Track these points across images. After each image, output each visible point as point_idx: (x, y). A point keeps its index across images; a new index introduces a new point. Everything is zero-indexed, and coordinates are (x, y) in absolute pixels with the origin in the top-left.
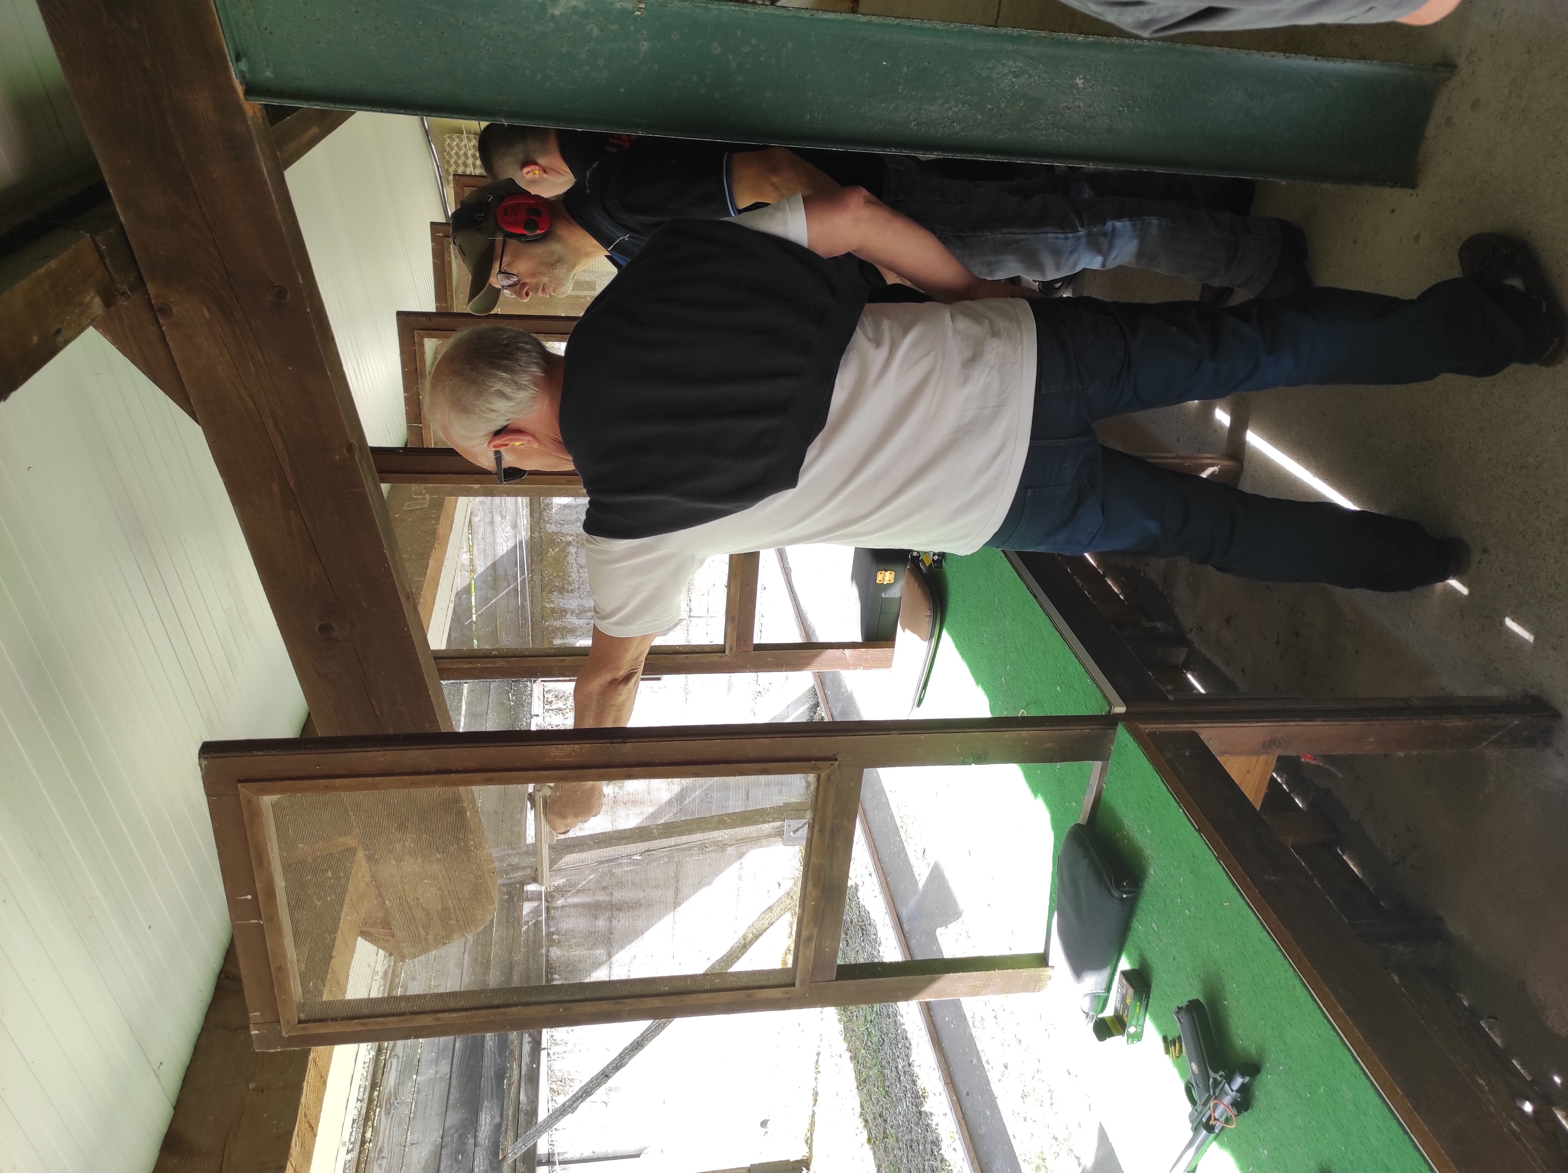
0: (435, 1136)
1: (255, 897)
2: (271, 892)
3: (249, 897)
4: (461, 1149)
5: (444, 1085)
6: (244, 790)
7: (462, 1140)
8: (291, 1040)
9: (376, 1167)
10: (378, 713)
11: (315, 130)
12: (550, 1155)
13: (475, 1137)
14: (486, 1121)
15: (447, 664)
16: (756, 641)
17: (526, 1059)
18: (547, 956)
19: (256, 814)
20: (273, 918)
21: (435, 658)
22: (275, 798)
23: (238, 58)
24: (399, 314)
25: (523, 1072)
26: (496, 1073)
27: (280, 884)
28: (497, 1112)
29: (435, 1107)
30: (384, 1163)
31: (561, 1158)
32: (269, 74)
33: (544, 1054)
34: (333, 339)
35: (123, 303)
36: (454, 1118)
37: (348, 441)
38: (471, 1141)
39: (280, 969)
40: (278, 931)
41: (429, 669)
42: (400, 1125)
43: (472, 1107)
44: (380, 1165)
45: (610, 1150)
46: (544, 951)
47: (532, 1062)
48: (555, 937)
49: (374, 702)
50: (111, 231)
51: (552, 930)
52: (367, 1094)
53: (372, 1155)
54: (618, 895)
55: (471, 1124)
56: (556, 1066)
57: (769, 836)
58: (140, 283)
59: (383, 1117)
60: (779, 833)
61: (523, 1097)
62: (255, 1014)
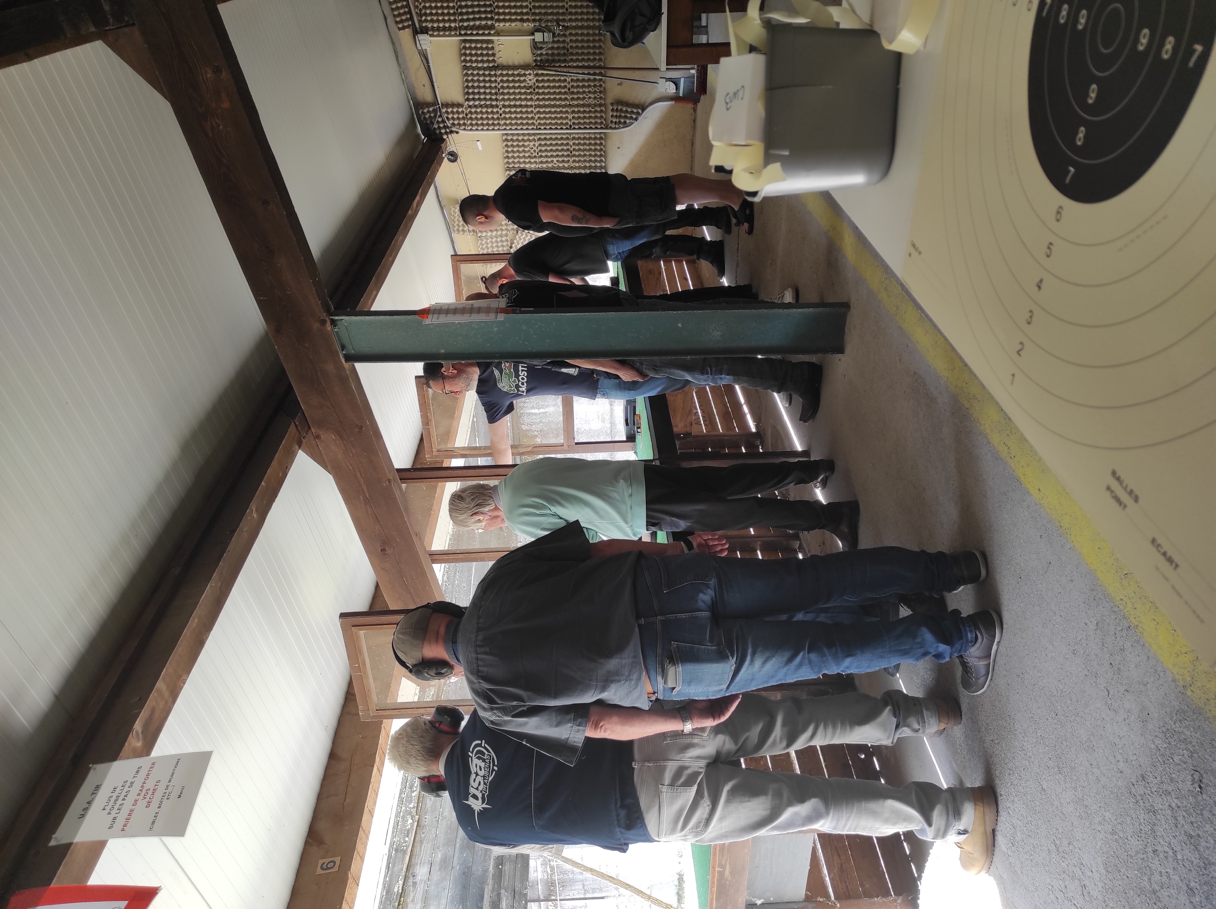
1: (359, 665)
2: (364, 664)
3: (357, 665)
6: (354, 629)
8: (374, 716)
10: (406, 583)
15: (435, 557)
19: (358, 637)
20: (365, 673)
21: (429, 555)
22: (365, 631)
27: (367, 660)
32: (353, 352)
35: (306, 438)
39: (369, 691)
40: (368, 677)
49: (404, 579)
50: (299, 414)
58: (309, 428)
62: (360, 707)
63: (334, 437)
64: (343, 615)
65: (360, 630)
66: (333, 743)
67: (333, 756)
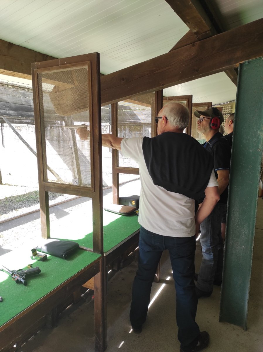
0: (9, 101)
1: (65, 64)
2: (66, 67)
3: (65, 63)
4: (6, 107)
5: (20, 103)
6: (89, 62)
7: (8, 107)
8: (33, 71)
9: (2, 88)
11: (232, 77)
12: (3, 126)
13: (9, 110)
14: (12, 112)
15: (115, 105)
16: (119, 174)
17: (25, 121)
18: (48, 126)
19: (84, 64)
20: (60, 68)
21: (116, 103)
22: (87, 69)
23: (248, 62)
24: (192, 95)
25: (22, 120)
26: (23, 115)
27: (68, 69)
28: (14, 115)
29: (15, 101)
30: (3, 90)
31: (3, 129)
32: (245, 69)
33: (26, 125)
34: (187, 82)
35: (195, 36)
36: (13, 105)
37: (164, 85)
38: (8, 109)
39: (49, 69)
40: (57, 69)
41: (114, 102)
42: (11, 93)
43: (15, 109)
44: (2, 89)
45: (4, 140)
46: (49, 125)
47: (24, 122)
48: (52, 128)
50: (211, 34)
51: (54, 127)
52: (18, 86)
53: (5, 87)
54: (62, 142)
55: (11, 109)
56: (23, 128)
57: (75, 176)
58: (199, 40)
59: (13, 89)
60: (75, 178)
61: (17, 120)
62: (39, 63)
63: (192, 54)
64: (98, 55)
65: (89, 66)
66: (18, 46)
67: (10, 45)
